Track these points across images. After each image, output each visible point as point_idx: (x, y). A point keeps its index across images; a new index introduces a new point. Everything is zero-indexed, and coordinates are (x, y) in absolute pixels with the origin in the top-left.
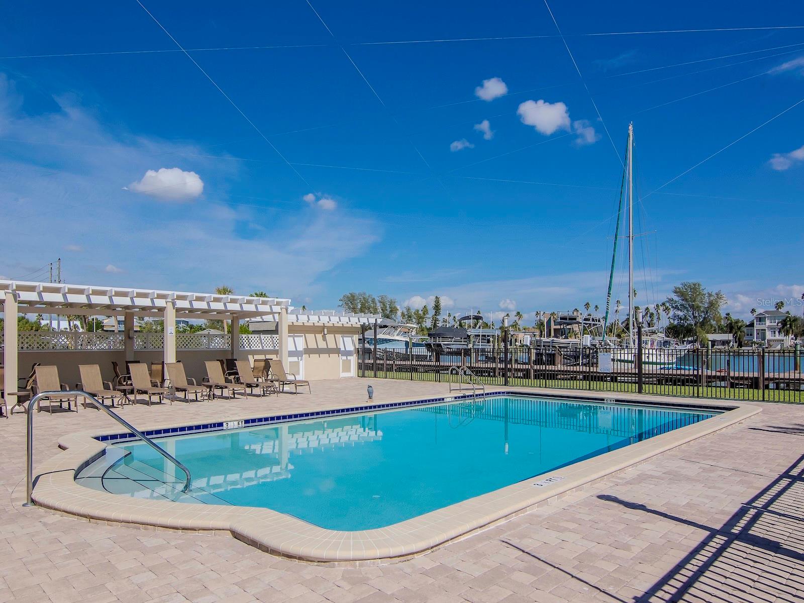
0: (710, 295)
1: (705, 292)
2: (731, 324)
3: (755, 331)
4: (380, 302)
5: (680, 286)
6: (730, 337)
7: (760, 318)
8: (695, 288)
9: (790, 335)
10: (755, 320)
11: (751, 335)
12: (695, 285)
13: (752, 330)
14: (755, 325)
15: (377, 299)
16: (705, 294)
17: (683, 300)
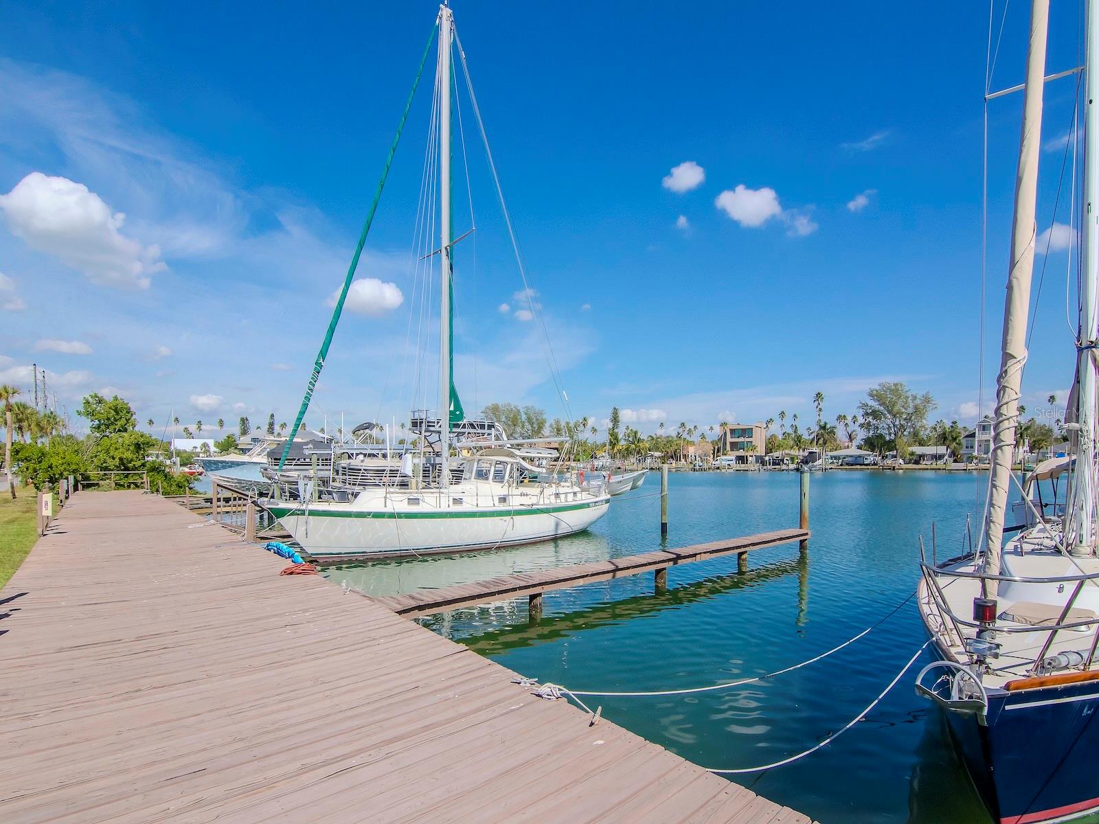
0: (915, 398)
1: (909, 394)
2: (944, 434)
3: (976, 443)
4: (526, 414)
5: (878, 388)
6: (942, 450)
7: (984, 427)
8: (896, 390)
9: (1021, 447)
10: (977, 429)
11: (972, 447)
12: (896, 385)
13: (973, 441)
14: (977, 435)
15: (522, 411)
16: (908, 397)
17: (880, 405)
